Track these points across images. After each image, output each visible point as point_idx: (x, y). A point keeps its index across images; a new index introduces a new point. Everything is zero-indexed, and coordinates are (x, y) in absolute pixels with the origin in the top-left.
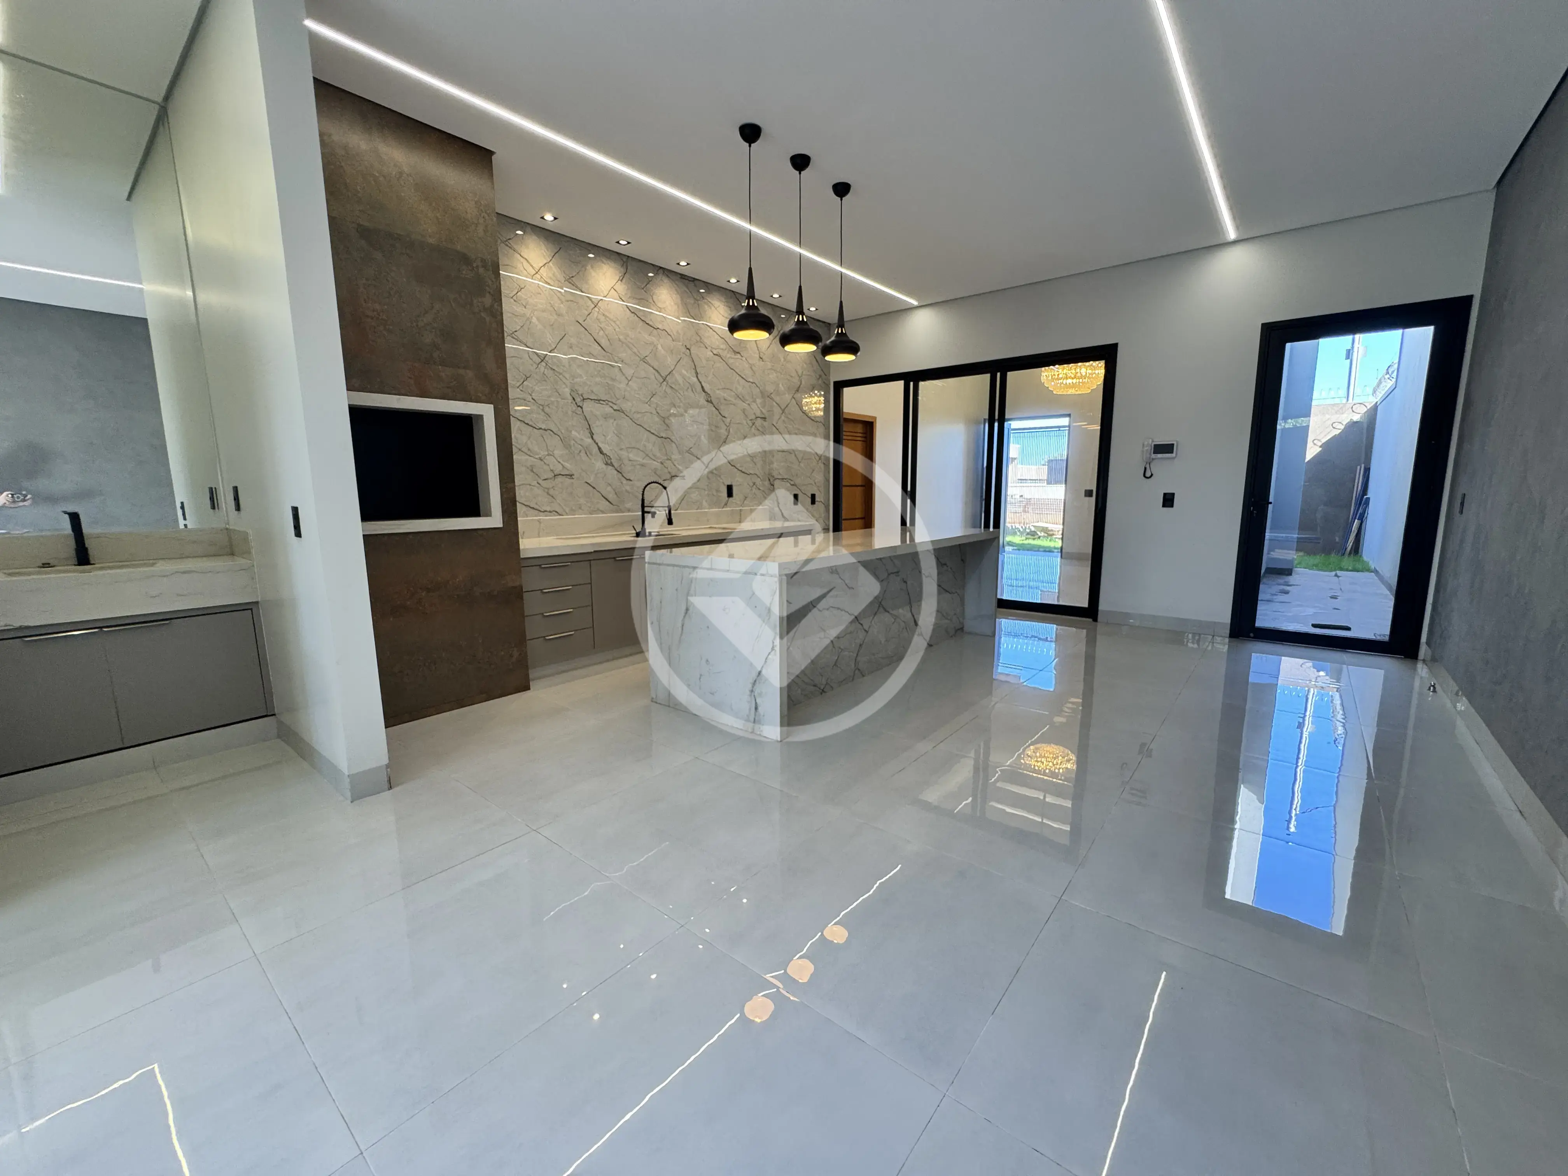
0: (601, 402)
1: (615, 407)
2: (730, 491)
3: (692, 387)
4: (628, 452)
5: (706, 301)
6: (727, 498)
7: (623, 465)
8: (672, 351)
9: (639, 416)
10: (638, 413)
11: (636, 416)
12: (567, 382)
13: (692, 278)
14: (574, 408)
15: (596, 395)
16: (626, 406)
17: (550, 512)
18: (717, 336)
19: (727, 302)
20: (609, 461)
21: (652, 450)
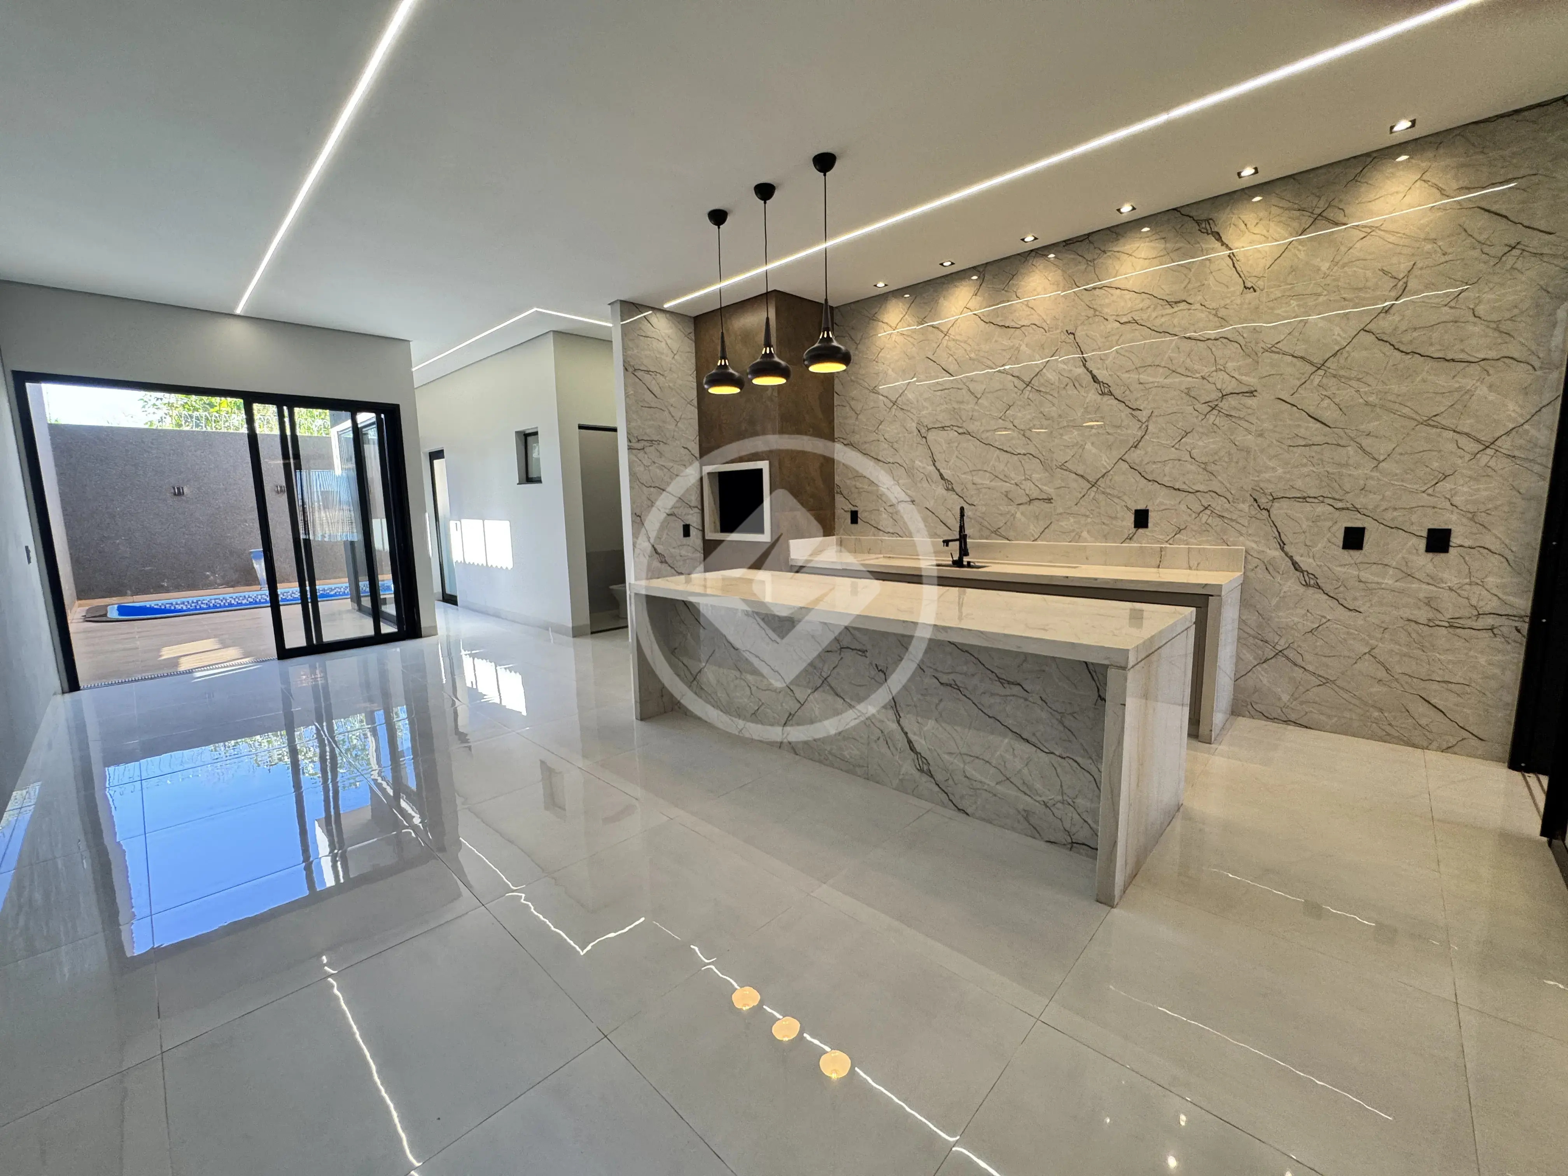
0: (946, 428)
1: (960, 431)
2: (1141, 519)
3: (1075, 382)
4: (973, 476)
5: (1109, 254)
6: (1134, 530)
7: (965, 490)
8: (1042, 345)
9: (988, 434)
10: (988, 431)
11: (984, 436)
12: (914, 418)
13: (1085, 235)
14: (919, 439)
15: (941, 422)
16: (972, 427)
17: (893, 534)
18: (1128, 295)
19: (1157, 233)
20: (950, 487)
21: (1003, 470)
